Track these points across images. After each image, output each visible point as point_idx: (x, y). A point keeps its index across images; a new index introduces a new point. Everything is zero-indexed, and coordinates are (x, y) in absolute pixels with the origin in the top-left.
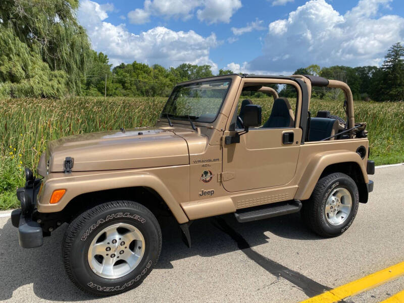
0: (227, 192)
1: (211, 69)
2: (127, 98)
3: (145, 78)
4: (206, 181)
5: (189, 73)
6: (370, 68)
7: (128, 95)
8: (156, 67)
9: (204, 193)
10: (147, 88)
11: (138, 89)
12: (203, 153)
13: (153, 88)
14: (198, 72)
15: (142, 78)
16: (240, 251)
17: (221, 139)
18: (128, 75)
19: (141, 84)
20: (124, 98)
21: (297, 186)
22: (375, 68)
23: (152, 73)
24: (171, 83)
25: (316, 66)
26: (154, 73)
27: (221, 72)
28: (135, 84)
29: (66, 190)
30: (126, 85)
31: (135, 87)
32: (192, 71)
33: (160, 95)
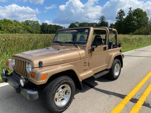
0: (91, 69)
1: (39, 22)
2: (3, 34)
3: (11, 25)
4: (85, 66)
5: (30, 24)
6: (95, 23)
7: (3, 33)
8: (15, 21)
9: (84, 70)
10: (12, 30)
11: (8, 30)
12: (84, 55)
13: (14, 30)
14: (34, 24)
15: (9, 25)
16: (92, 89)
17: (89, 50)
18: (2, 24)
19: (9, 28)
20: (1, 34)
21: (107, 64)
22: (96, 23)
23: (13, 24)
24: (22, 28)
25: (78, 22)
26: (15, 24)
27: (43, 23)
28: (6, 28)
29: (47, 74)
30: (2, 28)
31: (6, 29)
32: (31, 23)
33: (18, 33)
